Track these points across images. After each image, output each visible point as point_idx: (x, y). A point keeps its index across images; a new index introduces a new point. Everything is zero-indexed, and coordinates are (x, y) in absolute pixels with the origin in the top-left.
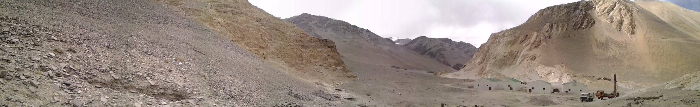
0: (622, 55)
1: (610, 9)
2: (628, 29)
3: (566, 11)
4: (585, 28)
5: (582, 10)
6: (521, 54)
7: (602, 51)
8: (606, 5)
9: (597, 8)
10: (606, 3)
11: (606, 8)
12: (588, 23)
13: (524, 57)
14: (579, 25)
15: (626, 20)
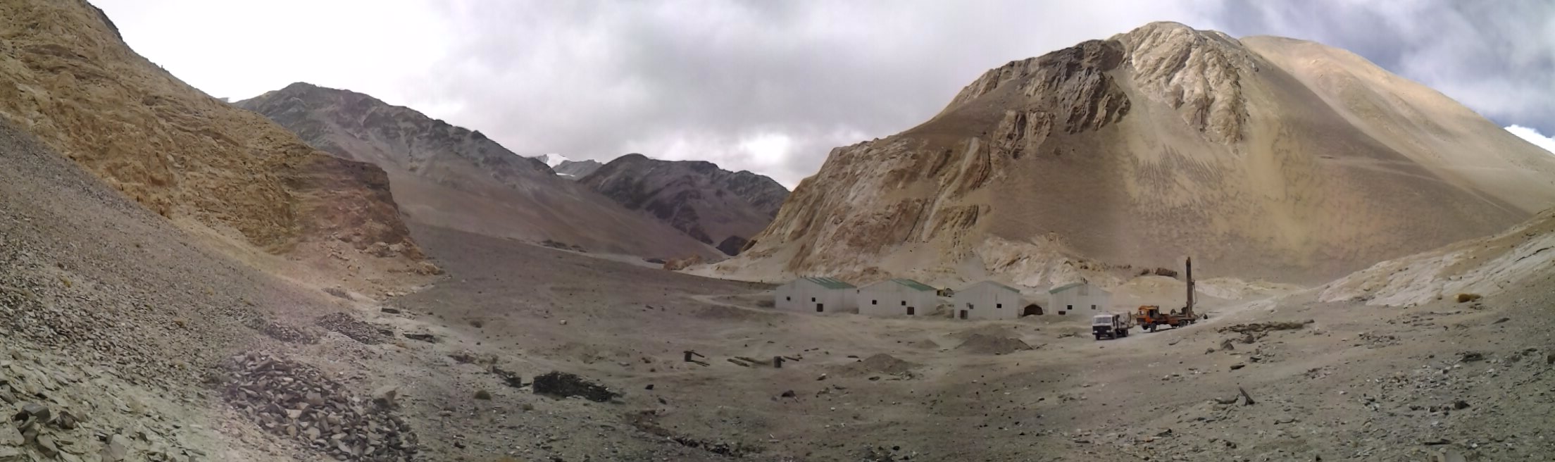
0: (1209, 202)
1: (1172, 64)
2: (1226, 125)
3: (1046, 77)
4: (1102, 126)
5: (1090, 70)
6: (935, 209)
7: (1151, 191)
8: (1160, 52)
9: (1134, 62)
10: (1160, 43)
11: (1162, 59)
12: (1110, 109)
13: (943, 217)
14: (1085, 117)
15: (1219, 97)
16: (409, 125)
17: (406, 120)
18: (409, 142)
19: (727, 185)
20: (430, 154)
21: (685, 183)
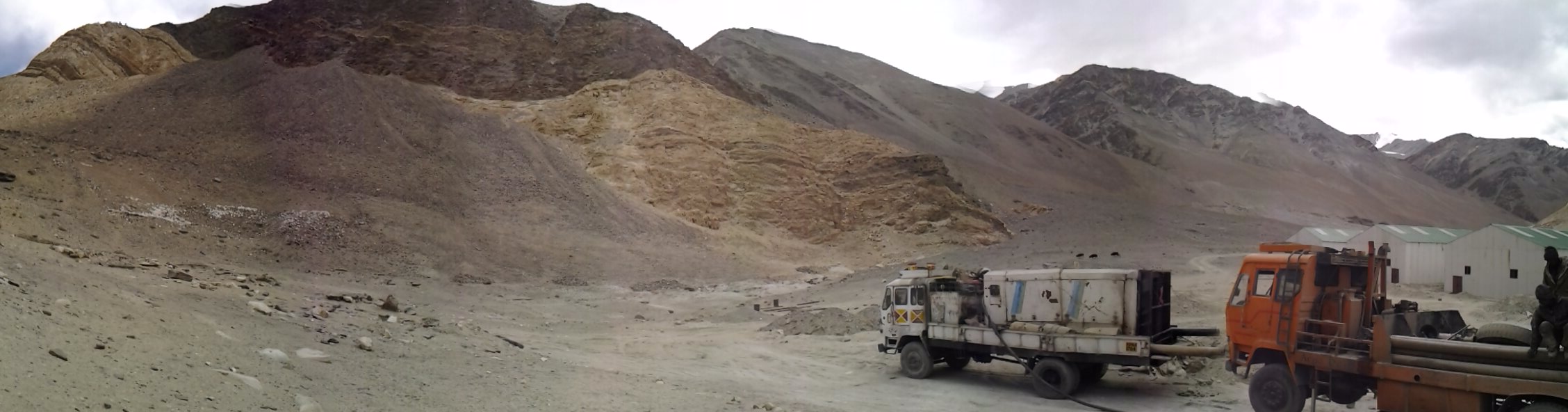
16: (1214, 103)
17: (1210, 99)
18: (1214, 120)
19: (1557, 162)
20: (1234, 131)
21: (1510, 160)
